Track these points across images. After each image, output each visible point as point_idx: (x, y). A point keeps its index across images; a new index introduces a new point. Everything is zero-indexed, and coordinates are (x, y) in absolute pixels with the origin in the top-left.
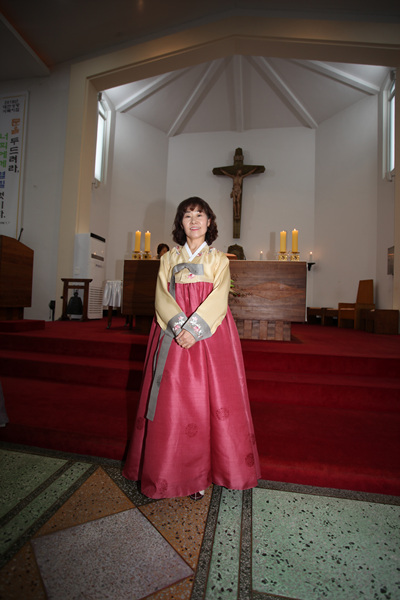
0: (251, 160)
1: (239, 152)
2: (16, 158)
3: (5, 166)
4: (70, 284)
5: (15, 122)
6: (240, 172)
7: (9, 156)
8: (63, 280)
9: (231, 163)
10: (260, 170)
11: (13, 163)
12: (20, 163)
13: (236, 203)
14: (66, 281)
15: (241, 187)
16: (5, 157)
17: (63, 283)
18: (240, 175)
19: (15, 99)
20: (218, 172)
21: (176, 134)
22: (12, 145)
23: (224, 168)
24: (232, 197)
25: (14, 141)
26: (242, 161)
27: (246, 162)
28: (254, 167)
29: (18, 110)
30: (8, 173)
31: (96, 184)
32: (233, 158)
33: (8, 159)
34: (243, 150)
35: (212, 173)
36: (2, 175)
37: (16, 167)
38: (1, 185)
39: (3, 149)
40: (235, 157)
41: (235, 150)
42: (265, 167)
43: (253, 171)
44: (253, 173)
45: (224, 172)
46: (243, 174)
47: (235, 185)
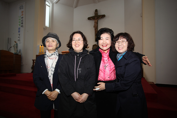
0: (101, 13)
1: (96, 11)
3: (20, 26)
5: (22, 12)
7: (21, 22)
8: (33, 60)
9: (93, 15)
10: (103, 16)
11: (22, 25)
12: (24, 25)
13: (95, 29)
15: (97, 23)
16: (20, 23)
19: (22, 5)
20: (89, 19)
21: (76, 7)
22: (21, 19)
23: (91, 17)
25: (22, 18)
26: (97, 14)
27: (99, 14)
28: (101, 15)
29: (23, 8)
31: (45, 29)
32: (94, 13)
33: (21, 23)
34: (98, 10)
35: (87, 19)
36: (19, 29)
37: (23, 26)
38: (19, 32)
39: (19, 21)
40: (95, 13)
41: (95, 10)
42: (105, 15)
43: (101, 17)
44: (101, 18)
45: (91, 19)
46: (97, 18)
47: (95, 23)
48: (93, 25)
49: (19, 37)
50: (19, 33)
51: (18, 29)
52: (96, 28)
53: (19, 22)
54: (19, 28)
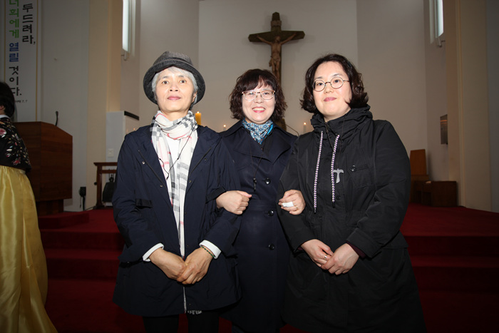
0: (290, 25)
1: (276, 17)
2: (30, 27)
3: (17, 36)
4: (104, 168)
6: (278, 38)
7: (22, 25)
8: (96, 164)
9: (267, 29)
10: (299, 35)
11: (27, 34)
12: (36, 34)
13: (275, 72)
14: (99, 165)
15: (280, 55)
16: (17, 26)
17: (96, 168)
18: (278, 42)
20: (254, 38)
22: (23, 13)
23: (261, 35)
24: (271, 65)
25: (27, 8)
26: (280, 27)
27: (284, 28)
28: (293, 32)
30: (22, 45)
31: (125, 56)
32: (270, 23)
33: (21, 28)
34: (280, 14)
35: (248, 40)
36: (14, 47)
37: (31, 38)
38: (14, 58)
39: (14, 17)
40: (272, 22)
41: (271, 15)
42: (305, 32)
43: (292, 37)
44: (293, 39)
45: (261, 39)
46: (282, 40)
47: (273, 53)
48: (269, 59)
49: (12, 79)
50: (14, 64)
51: (8, 48)
52: (277, 69)
53: (11, 22)
54: (11, 45)
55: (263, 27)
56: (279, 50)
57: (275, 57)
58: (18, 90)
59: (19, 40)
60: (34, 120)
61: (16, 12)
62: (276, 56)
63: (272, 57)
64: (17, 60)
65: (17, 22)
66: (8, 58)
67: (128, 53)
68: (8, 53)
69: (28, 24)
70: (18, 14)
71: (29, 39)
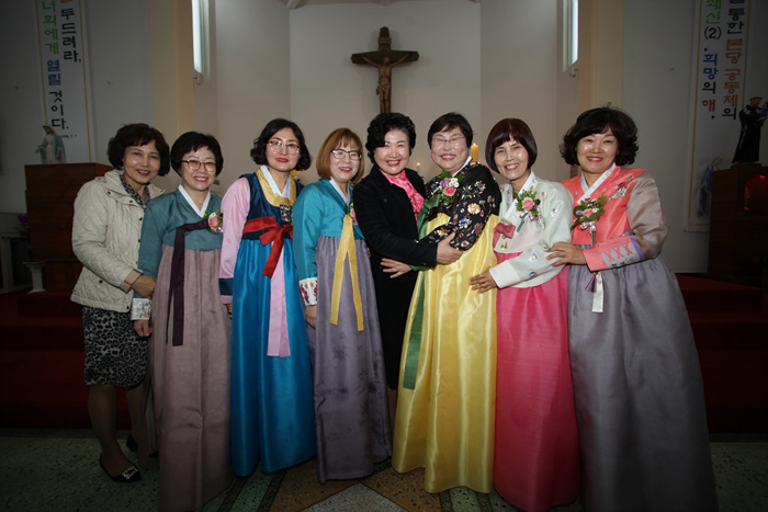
0: (402, 43)
1: (384, 32)
2: (73, 40)
3: (56, 52)
6: (387, 60)
7: (61, 37)
9: (374, 47)
10: (411, 57)
11: (70, 48)
12: (81, 48)
13: (384, 101)
15: (389, 80)
16: (55, 38)
18: (387, 64)
20: (358, 59)
21: (299, 6)
22: (63, 20)
23: (366, 54)
24: (378, 92)
25: (67, 13)
27: (395, 47)
30: (64, 64)
31: (198, 79)
33: (61, 42)
34: (390, 29)
36: (54, 66)
37: (76, 54)
38: (54, 80)
39: (51, 26)
43: (403, 59)
44: (404, 61)
45: (366, 60)
46: (391, 62)
47: (381, 77)
49: (54, 109)
50: (56, 89)
51: (46, 67)
53: (47, 32)
54: (50, 63)
55: (368, 45)
56: (388, 74)
57: (383, 83)
58: (63, 122)
59: (60, 57)
60: (88, 161)
61: (52, 19)
62: (385, 81)
63: (380, 82)
64: (59, 82)
65: (54, 33)
66: (47, 81)
67: (201, 76)
68: (47, 73)
69: (70, 36)
70: (55, 22)
71: (73, 56)
